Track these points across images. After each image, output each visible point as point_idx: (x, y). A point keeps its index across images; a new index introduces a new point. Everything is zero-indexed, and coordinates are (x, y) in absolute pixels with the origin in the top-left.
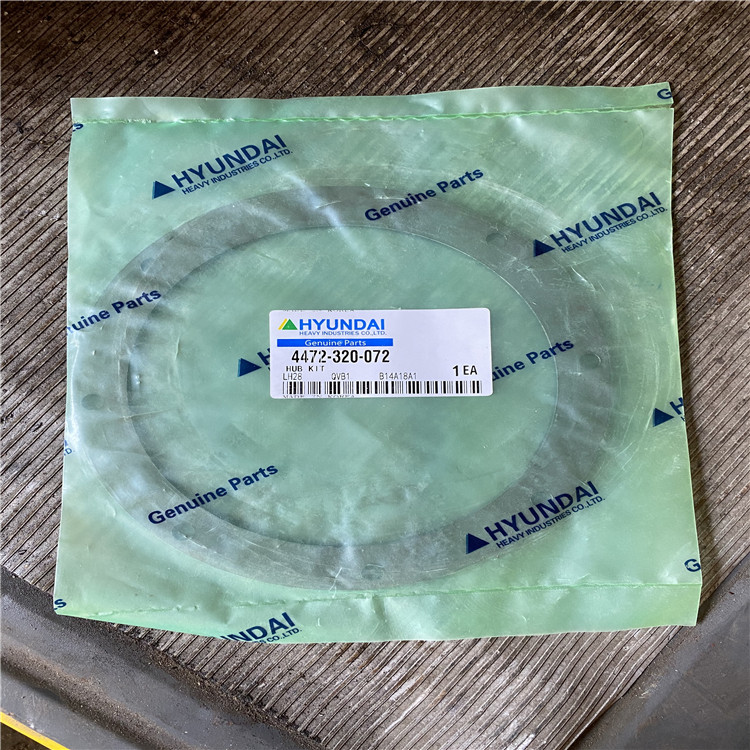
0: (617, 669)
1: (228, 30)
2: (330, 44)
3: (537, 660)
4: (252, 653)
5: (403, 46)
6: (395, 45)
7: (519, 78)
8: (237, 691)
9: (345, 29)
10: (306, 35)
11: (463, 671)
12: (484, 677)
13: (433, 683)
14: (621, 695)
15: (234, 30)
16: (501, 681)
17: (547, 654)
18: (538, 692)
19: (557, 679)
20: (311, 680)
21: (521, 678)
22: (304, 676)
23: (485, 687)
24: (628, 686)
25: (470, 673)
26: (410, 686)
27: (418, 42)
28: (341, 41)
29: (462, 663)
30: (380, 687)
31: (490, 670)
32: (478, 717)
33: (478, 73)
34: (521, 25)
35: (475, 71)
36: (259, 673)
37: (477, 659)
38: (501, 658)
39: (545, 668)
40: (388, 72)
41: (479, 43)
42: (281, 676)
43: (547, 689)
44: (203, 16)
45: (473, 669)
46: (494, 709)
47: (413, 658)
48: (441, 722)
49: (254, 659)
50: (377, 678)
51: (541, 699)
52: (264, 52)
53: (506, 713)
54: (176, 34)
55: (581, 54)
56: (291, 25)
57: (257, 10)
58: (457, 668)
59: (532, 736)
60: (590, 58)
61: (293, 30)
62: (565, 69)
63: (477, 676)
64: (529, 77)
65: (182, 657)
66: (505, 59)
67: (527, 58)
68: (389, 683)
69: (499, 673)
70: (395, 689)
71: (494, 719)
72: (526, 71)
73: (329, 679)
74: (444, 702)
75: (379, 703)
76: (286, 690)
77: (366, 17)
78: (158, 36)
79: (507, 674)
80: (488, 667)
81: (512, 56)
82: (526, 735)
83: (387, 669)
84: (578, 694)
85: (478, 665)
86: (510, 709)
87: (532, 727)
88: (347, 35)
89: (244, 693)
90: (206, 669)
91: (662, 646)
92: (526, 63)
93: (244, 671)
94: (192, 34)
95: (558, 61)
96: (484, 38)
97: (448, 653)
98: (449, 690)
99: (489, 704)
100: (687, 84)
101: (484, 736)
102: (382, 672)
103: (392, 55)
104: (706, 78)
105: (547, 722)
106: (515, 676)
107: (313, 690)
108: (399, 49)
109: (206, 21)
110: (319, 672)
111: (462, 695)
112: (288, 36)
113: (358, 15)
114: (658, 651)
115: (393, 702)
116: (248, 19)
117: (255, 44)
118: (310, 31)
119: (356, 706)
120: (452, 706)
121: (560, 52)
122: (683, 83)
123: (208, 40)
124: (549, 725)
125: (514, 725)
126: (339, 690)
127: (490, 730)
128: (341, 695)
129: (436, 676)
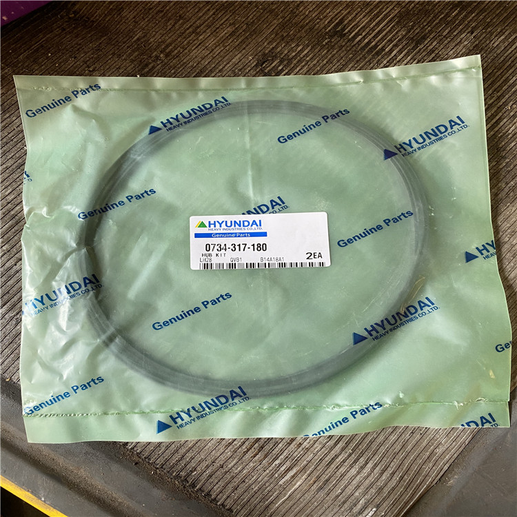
0: (431, 465)
1: (182, 63)
2: (243, 70)
3: (377, 458)
4: (188, 451)
5: (287, 71)
6: (282, 70)
9: (252, 62)
10: (228, 65)
11: (328, 464)
12: (341, 469)
13: (308, 472)
14: (434, 483)
15: (185, 63)
16: (353, 471)
17: (384, 453)
18: (378, 479)
19: (390, 471)
21: (367, 469)
23: (343, 476)
24: (439, 477)
25: (332, 466)
26: (292, 474)
27: (296, 68)
28: (249, 68)
29: (327, 459)
30: (272, 475)
31: (346, 464)
32: (338, 496)
34: (358, 58)
36: (193, 465)
37: (337, 456)
38: (353, 455)
39: (382, 463)
42: (207, 467)
43: (384, 477)
44: (167, 56)
45: (335, 463)
46: (348, 491)
48: (314, 500)
49: (190, 455)
50: (271, 468)
51: (380, 484)
53: (357, 494)
54: (150, 66)
56: (219, 59)
57: (199, 52)
58: (324, 462)
59: (374, 509)
61: (221, 63)
63: (337, 467)
65: (143, 453)
68: (279, 472)
69: (351, 466)
70: (282, 476)
71: (348, 498)
73: (239, 469)
74: (315, 486)
75: (272, 486)
76: (210, 477)
77: (264, 55)
79: (357, 467)
80: (344, 461)
82: (370, 509)
83: (277, 462)
84: (404, 481)
85: (337, 460)
86: (360, 491)
87: (374, 503)
88: (253, 65)
90: (158, 461)
91: (460, 450)
93: (183, 463)
94: (160, 66)
97: (318, 452)
98: (318, 478)
99: (346, 487)
101: (342, 509)
102: (273, 464)
105: (384, 500)
106: (362, 468)
107: (229, 476)
109: (168, 59)
110: (232, 464)
111: (327, 481)
112: (217, 66)
113: (260, 54)
114: (458, 453)
115: (281, 485)
116: (194, 57)
117: (197, 71)
118: (231, 63)
119: (257, 488)
120: (321, 488)
123: (169, 69)
124: (386, 502)
125: (362, 502)
126: (245, 477)
127: (346, 505)
128: (247, 480)
129: (309, 468)
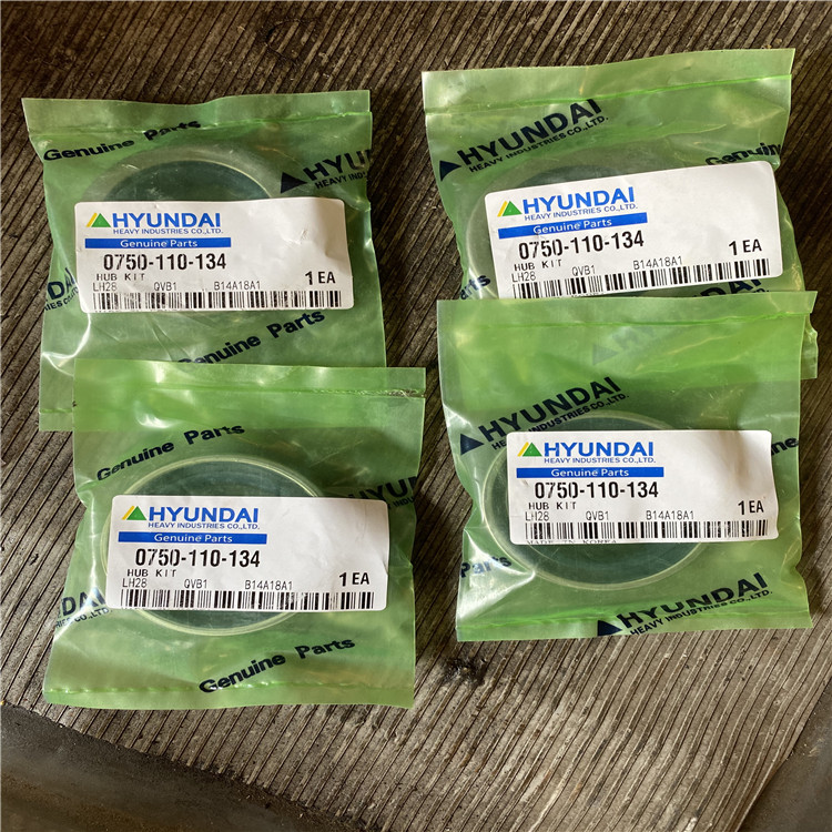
0: (773, 728)
1: (112, 61)
2: (234, 56)
3: (677, 733)
4: (350, 772)
5: (319, 43)
6: (309, 44)
7: (466, 57)
8: (345, 817)
9: (246, 36)
10: (203, 51)
11: (595, 757)
12: (621, 762)
13: (565, 776)
14: (786, 756)
15: (119, 60)
16: (642, 762)
17: (686, 723)
18: (687, 769)
19: (705, 751)
20: (425, 793)
21: (664, 756)
22: (416, 790)
23: (626, 772)
24: (791, 745)
25: (604, 759)
26: (539, 783)
27: (336, 35)
28: (245, 51)
29: (591, 749)
30: (505, 790)
31: (626, 752)
32: (626, 807)
33: (416, 60)
35: (412, 58)
36: (364, 793)
37: (607, 742)
38: (635, 736)
39: (689, 739)
40: (310, 78)
41: (407, 23)
42: (391, 793)
43: (697, 764)
44: (79, 50)
45: (606, 754)
46: (642, 795)
47: (534, 751)
48: (586, 819)
49: (354, 778)
50: (499, 779)
51: (693, 775)
52: (161, 80)
53: (658, 798)
54: (54, 78)
55: (531, 14)
57: (138, 32)
58: (587, 754)
59: (694, 820)
60: (543, 18)
61: (187, 48)
62: (518, 36)
63: (612, 760)
64: (478, 54)
65: (274, 788)
66: (443, 37)
67: (468, 31)
68: (515, 783)
69: (636, 754)
70: (523, 789)
71: (645, 806)
72: (472, 47)
73: (445, 788)
74: (583, 795)
75: (509, 807)
76: (400, 807)
77: (266, 17)
78: (35, 84)
79: (647, 753)
80: (622, 748)
81: (451, 33)
82: (686, 820)
83: (507, 767)
84: (734, 764)
85: (610, 748)
86: (662, 791)
87: (691, 810)
88: (250, 43)
89: (354, 818)
90: (304, 797)
91: (818, 694)
92: (470, 37)
93: (347, 793)
94: (72, 74)
95: (506, 28)
96: (411, 16)
97: (572, 739)
98: (585, 782)
99: (635, 790)
100: (668, 28)
101: (640, 826)
102: (502, 773)
103: (310, 56)
104: (689, 17)
105: (707, 801)
106: (656, 754)
107: (431, 802)
108: (315, 48)
109: (84, 56)
110: (432, 783)
111: (601, 784)
112: (183, 56)
113: (257, 17)
114: (815, 700)
115: (525, 804)
116: (131, 44)
117: (148, 72)
118: (207, 46)
119: (484, 814)
120: (593, 799)
121: (506, 17)
122: (663, 28)
123: (92, 78)
124: (711, 805)
125: (670, 810)
126: (460, 799)
127: (644, 819)
128: (464, 805)
129: (566, 768)
